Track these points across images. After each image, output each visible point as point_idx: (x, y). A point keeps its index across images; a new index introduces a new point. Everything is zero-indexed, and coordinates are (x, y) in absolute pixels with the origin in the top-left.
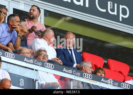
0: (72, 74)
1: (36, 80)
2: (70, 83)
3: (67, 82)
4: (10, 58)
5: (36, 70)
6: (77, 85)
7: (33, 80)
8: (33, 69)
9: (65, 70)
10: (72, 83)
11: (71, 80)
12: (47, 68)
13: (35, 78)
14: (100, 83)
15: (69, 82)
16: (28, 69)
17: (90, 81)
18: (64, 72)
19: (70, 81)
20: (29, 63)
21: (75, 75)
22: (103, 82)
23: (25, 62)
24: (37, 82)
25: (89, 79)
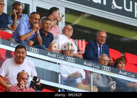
0: (92, 67)
1: (59, 73)
2: (91, 76)
3: (88, 75)
4: (34, 53)
5: (59, 64)
6: (96, 77)
7: (56, 72)
8: (56, 63)
9: (85, 63)
10: (92, 75)
11: (91, 72)
12: (69, 61)
13: (58, 71)
14: (118, 75)
15: (89, 75)
16: (51, 63)
17: (108, 73)
18: (85, 65)
19: (91, 74)
20: (52, 57)
21: (95, 68)
22: (120, 74)
23: (49, 56)
24: (60, 74)
25: (108, 71)
